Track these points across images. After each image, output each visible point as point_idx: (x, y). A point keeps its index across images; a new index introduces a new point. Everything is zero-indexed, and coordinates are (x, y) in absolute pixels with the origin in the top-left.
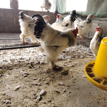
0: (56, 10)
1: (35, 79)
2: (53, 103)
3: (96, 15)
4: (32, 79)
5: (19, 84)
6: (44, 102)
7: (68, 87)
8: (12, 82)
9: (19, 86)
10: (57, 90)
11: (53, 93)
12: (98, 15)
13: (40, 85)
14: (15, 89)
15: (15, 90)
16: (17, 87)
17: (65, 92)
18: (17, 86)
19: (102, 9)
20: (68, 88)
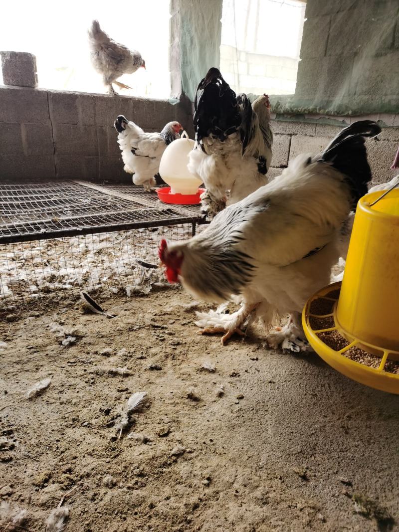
0: (183, 93)
1: (107, 355)
2: (178, 438)
3: (332, 109)
4: (96, 353)
5: (46, 373)
6: (141, 436)
7: (232, 376)
8: (19, 366)
9: (44, 383)
10: (190, 390)
11: (177, 401)
12: (340, 106)
13: (126, 375)
14: (28, 395)
15: (30, 399)
16: (38, 386)
17: (221, 395)
18: (37, 384)
19: (353, 85)
20: (233, 379)
